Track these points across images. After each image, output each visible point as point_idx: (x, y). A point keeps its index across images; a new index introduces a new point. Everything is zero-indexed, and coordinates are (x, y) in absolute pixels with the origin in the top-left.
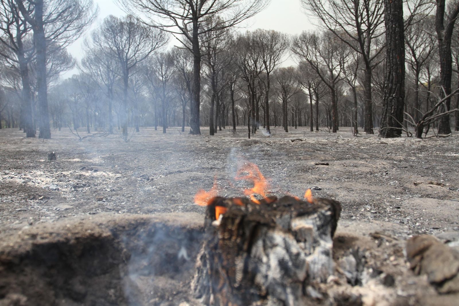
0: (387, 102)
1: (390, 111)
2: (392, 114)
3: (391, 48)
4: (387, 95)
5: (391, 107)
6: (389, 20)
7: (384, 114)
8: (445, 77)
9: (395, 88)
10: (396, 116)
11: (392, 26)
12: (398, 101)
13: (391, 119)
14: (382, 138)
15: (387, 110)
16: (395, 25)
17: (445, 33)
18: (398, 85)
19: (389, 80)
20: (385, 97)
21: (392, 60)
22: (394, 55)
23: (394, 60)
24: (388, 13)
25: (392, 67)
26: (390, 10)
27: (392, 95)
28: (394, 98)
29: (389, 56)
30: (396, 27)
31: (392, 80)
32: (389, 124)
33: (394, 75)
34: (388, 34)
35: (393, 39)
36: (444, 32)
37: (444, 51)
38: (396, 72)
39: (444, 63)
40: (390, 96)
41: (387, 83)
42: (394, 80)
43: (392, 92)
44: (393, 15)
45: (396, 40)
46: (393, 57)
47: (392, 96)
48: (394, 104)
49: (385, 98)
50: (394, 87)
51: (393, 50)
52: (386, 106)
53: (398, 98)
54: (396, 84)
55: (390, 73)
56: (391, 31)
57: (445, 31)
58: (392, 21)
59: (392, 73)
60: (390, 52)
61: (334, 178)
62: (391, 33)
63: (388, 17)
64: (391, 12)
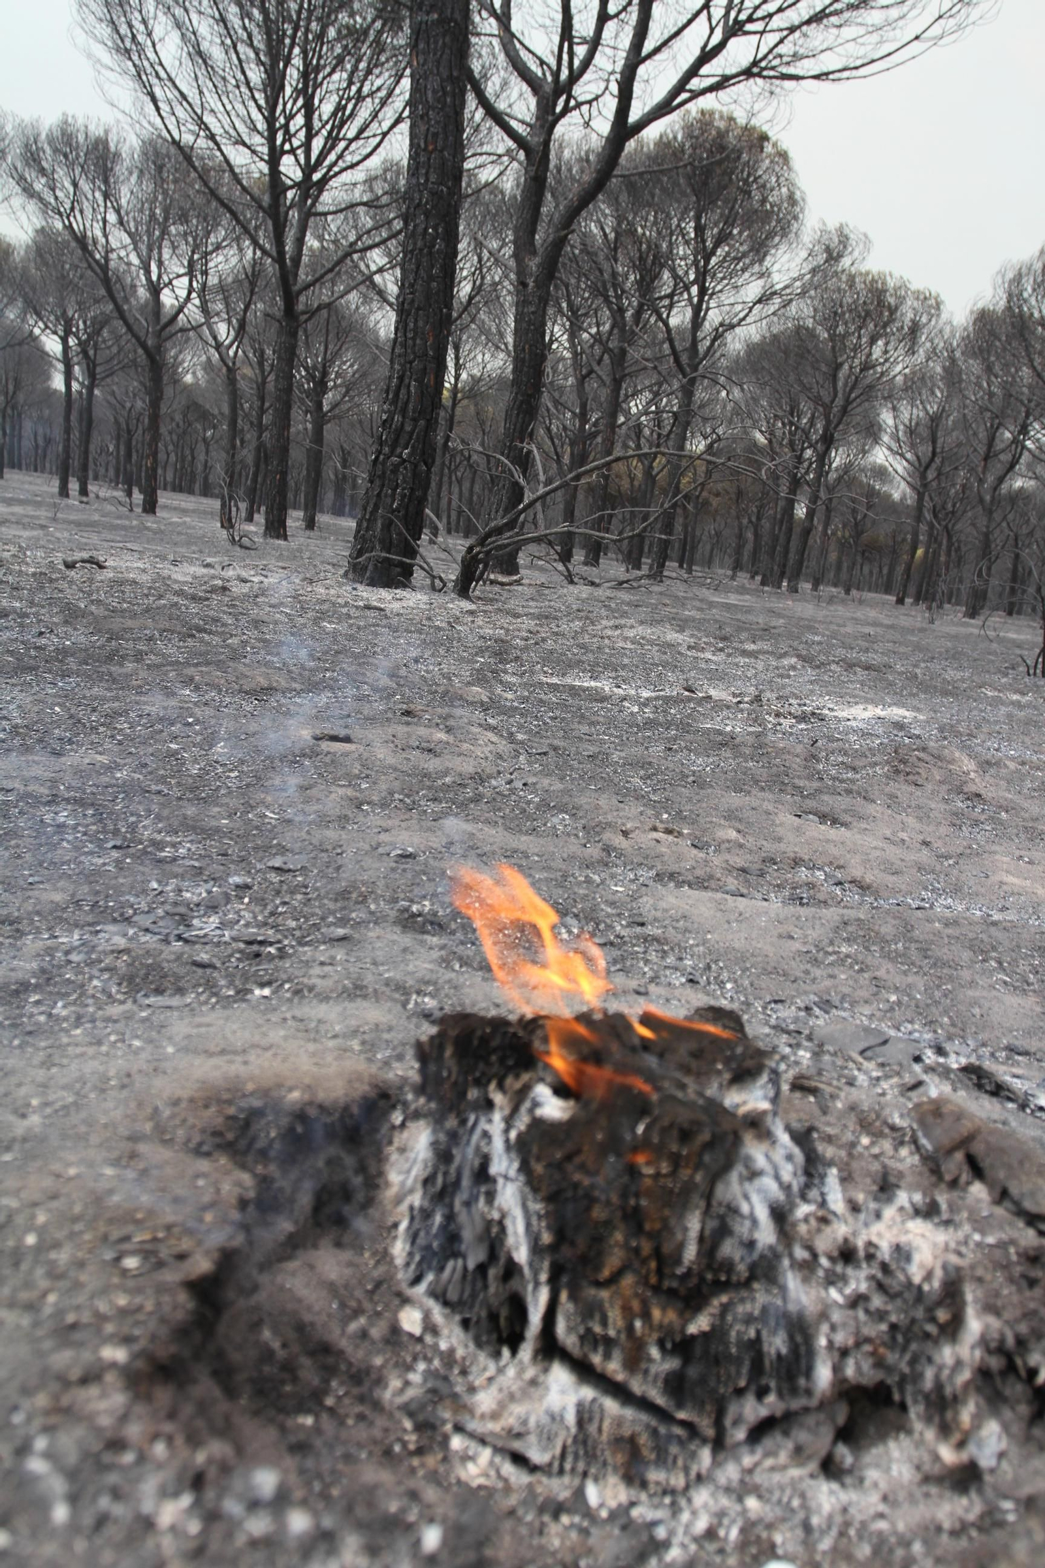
0: (384, 473)
1: (389, 500)
2: (393, 511)
3: (413, 301)
4: (386, 450)
5: (394, 490)
6: (419, 205)
7: (369, 509)
8: (522, 402)
9: (412, 433)
10: (406, 520)
11: (426, 229)
12: (415, 474)
13: (388, 525)
14: (360, 587)
15: (379, 495)
16: (435, 229)
17: (538, 266)
18: (422, 423)
19: (395, 401)
20: (379, 453)
21: (414, 339)
22: (421, 324)
23: (418, 341)
24: (419, 184)
25: (411, 363)
26: (427, 174)
27: (399, 450)
28: (404, 461)
29: (406, 325)
30: (437, 235)
31: (407, 403)
32: (382, 541)
33: (412, 390)
34: (412, 252)
35: (422, 273)
36: (533, 264)
37: (529, 323)
38: (420, 381)
39: (523, 360)
40: (392, 453)
41: (389, 411)
42: (411, 406)
43: (402, 441)
44: (433, 194)
45: (431, 278)
46: (415, 330)
47: (400, 456)
48: (404, 481)
49: (377, 458)
50: (408, 428)
51: (419, 309)
52: (378, 482)
53: (416, 466)
54: (415, 420)
55: (401, 379)
56: (420, 244)
57: (537, 260)
58: (427, 215)
59: (407, 381)
60: (409, 315)
61: (396, 796)
62: (421, 250)
63: (416, 195)
64: (427, 180)
